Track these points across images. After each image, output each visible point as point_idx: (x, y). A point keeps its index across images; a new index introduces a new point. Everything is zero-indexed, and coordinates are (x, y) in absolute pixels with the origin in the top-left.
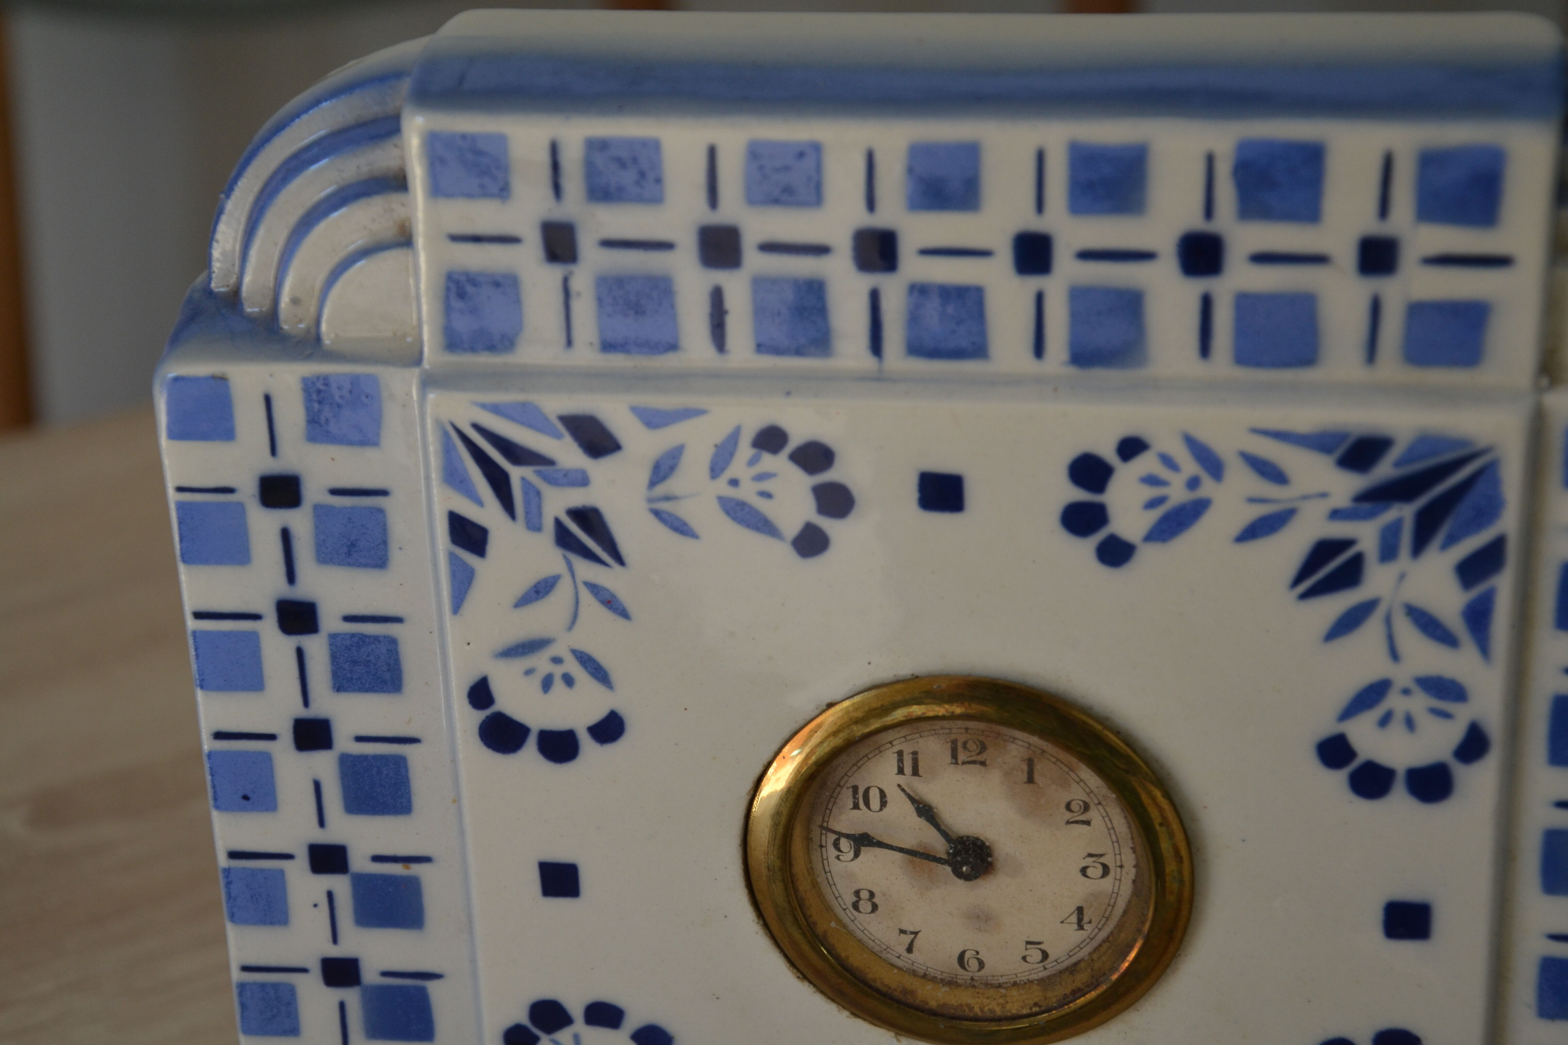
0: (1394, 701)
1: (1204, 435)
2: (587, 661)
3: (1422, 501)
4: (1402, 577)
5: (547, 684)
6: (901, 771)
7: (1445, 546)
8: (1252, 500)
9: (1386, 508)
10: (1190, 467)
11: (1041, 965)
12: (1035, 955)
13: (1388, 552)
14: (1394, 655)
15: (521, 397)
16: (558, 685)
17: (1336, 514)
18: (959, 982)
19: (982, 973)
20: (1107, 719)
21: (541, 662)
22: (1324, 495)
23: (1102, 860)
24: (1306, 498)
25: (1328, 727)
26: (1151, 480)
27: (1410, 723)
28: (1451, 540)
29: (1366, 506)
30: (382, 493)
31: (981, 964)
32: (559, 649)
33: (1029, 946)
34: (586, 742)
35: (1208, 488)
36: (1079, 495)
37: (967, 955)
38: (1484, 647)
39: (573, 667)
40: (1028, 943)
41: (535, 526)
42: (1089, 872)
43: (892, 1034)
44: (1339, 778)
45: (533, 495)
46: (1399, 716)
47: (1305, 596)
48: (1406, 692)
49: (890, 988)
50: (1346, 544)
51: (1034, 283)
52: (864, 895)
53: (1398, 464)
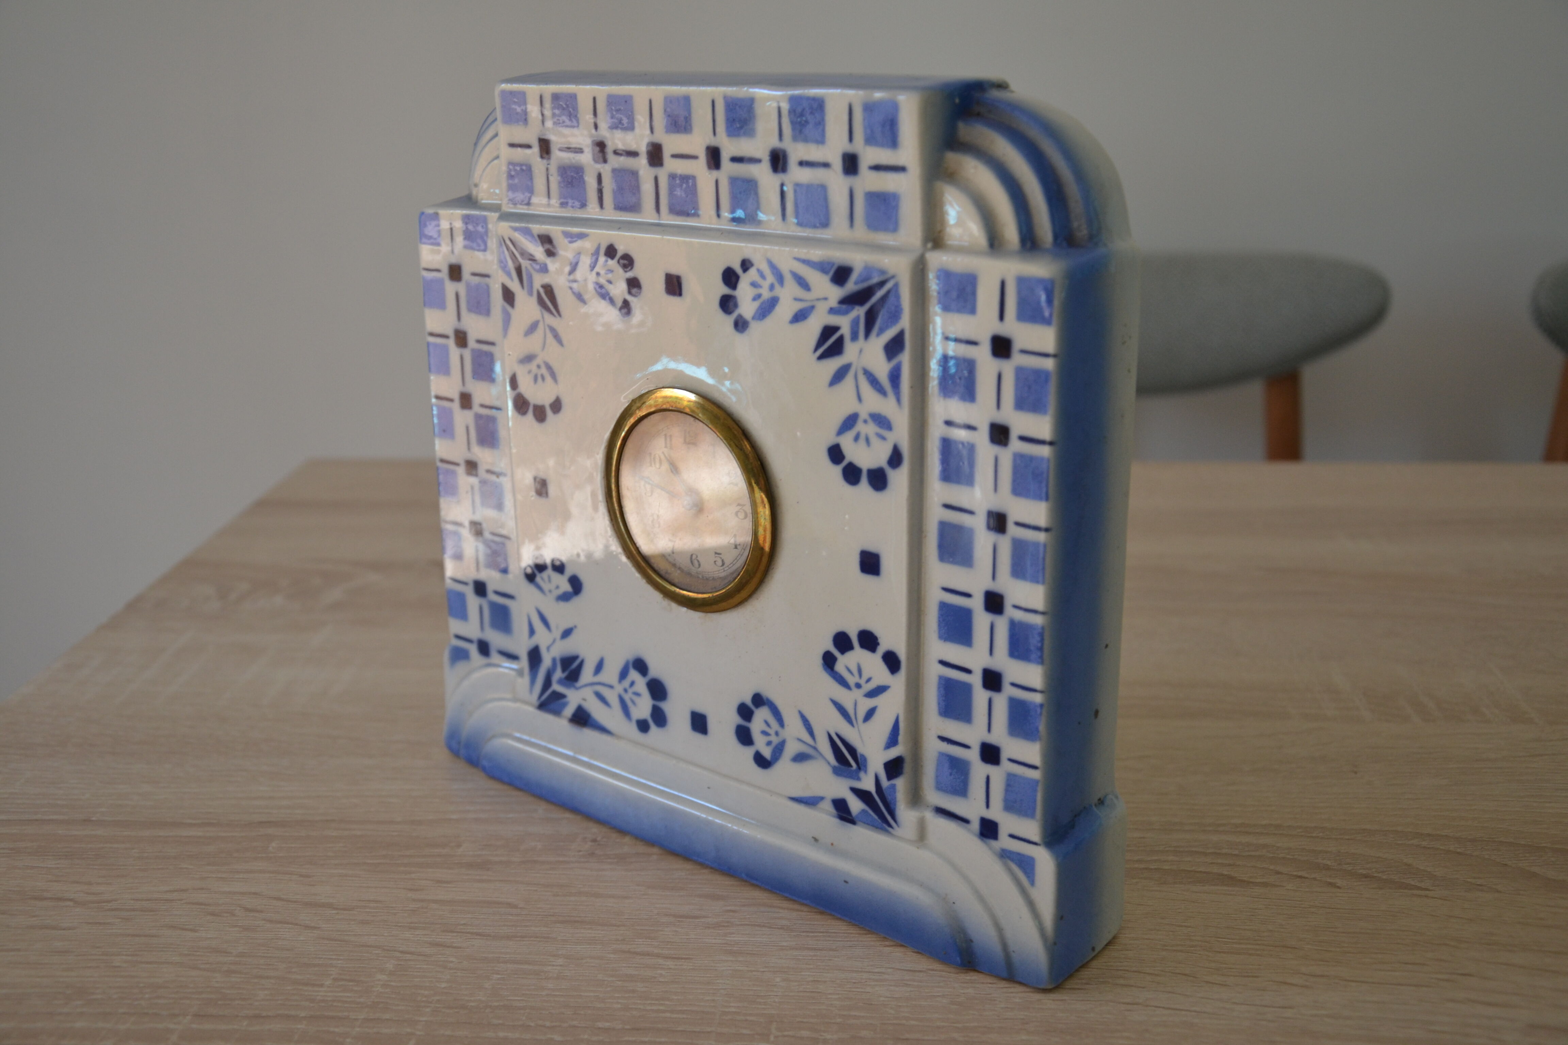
0: (860, 427)
1: (775, 261)
2: (549, 368)
3: (867, 306)
4: (861, 351)
5: (536, 379)
6: (666, 447)
7: (878, 335)
8: (796, 299)
9: (853, 308)
10: (770, 278)
11: (722, 568)
12: (719, 563)
13: (854, 337)
14: (860, 399)
15: (527, 225)
16: (540, 379)
17: (832, 311)
18: (693, 573)
19: (700, 569)
20: (739, 421)
21: (533, 366)
22: (826, 299)
23: (744, 508)
24: (818, 300)
25: (832, 440)
26: (754, 285)
27: (867, 440)
28: (881, 331)
29: (844, 307)
30: (487, 276)
31: (699, 565)
32: (538, 361)
33: (716, 555)
34: (549, 412)
35: (779, 291)
36: (726, 290)
37: (694, 557)
38: (899, 400)
39: (544, 371)
40: (716, 553)
41: (530, 293)
42: (739, 514)
43: (662, 596)
44: (836, 471)
45: (530, 278)
46: (862, 437)
47: (821, 357)
48: (865, 421)
49: (660, 569)
50: (836, 329)
51: (715, 174)
52: (655, 517)
53: (856, 283)
